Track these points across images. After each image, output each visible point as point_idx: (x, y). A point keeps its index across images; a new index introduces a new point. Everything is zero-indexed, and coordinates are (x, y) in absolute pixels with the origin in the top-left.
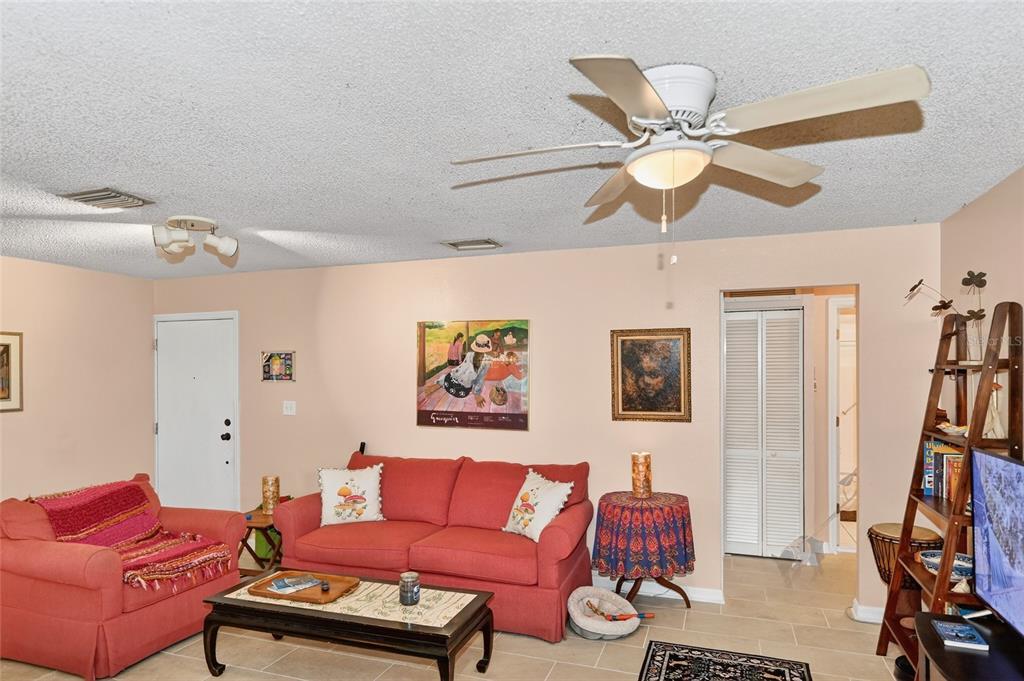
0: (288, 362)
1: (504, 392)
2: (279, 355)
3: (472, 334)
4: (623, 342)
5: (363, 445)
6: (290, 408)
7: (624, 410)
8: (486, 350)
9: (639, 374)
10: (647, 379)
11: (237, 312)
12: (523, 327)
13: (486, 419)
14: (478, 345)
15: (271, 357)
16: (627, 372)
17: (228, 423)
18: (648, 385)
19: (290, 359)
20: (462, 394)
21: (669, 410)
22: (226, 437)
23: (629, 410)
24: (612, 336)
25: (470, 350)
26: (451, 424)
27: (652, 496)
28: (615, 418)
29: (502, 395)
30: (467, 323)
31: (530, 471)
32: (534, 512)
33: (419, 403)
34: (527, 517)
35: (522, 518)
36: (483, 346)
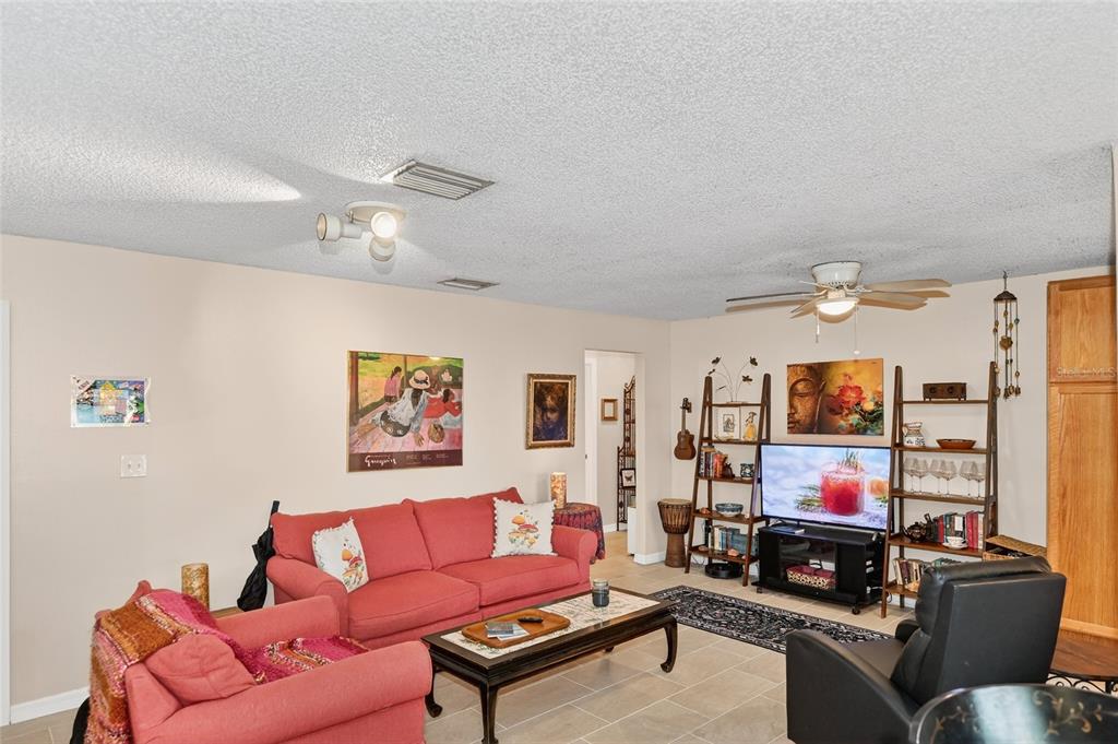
1: (442, 429)
2: (116, 384)
4: (536, 383)
5: (276, 504)
7: (534, 440)
8: (424, 386)
9: (545, 410)
10: (549, 415)
12: (458, 365)
13: (425, 457)
14: (417, 381)
16: (537, 409)
18: (549, 419)
19: (142, 391)
21: (561, 438)
23: (537, 440)
24: (529, 380)
25: (409, 386)
26: (387, 466)
28: (528, 447)
29: (439, 432)
30: (405, 356)
31: (495, 499)
32: (537, 530)
33: (351, 445)
34: (531, 535)
35: (526, 538)
36: (421, 382)
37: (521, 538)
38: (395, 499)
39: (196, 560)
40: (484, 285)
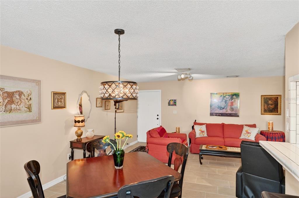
0: (175, 102)
1: (233, 108)
2: (173, 100)
3: (224, 96)
4: (264, 98)
5: (196, 120)
6: (175, 112)
7: (264, 112)
8: (228, 99)
9: (268, 105)
10: (270, 106)
11: (161, 90)
12: (238, 94)
13: (228, 115)
14: (226, 98)
15: (170, 100)
16: (265, 104)
17: (158, 115)
18: (270, 107)
19: (176, 101)
20: (222, 109)
21: (275, 112)
22: (158, 119)
23: (265, 112)
24: (261, 96)
25: (224, 99)
26: (219, 116)
27: (273, 131)
28: (262, 114)
29: (232, 109)
30: (223, 93)
31: (244, 125)
32: (251, 134)
33: (211, 111)
34: (249, 135)
35: (247, 135)
36: (227, 98)
37: (246, 135)
38: (220, 122)
39: (178, 126)
40: (237, 76)
